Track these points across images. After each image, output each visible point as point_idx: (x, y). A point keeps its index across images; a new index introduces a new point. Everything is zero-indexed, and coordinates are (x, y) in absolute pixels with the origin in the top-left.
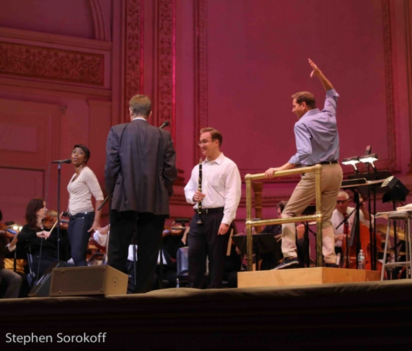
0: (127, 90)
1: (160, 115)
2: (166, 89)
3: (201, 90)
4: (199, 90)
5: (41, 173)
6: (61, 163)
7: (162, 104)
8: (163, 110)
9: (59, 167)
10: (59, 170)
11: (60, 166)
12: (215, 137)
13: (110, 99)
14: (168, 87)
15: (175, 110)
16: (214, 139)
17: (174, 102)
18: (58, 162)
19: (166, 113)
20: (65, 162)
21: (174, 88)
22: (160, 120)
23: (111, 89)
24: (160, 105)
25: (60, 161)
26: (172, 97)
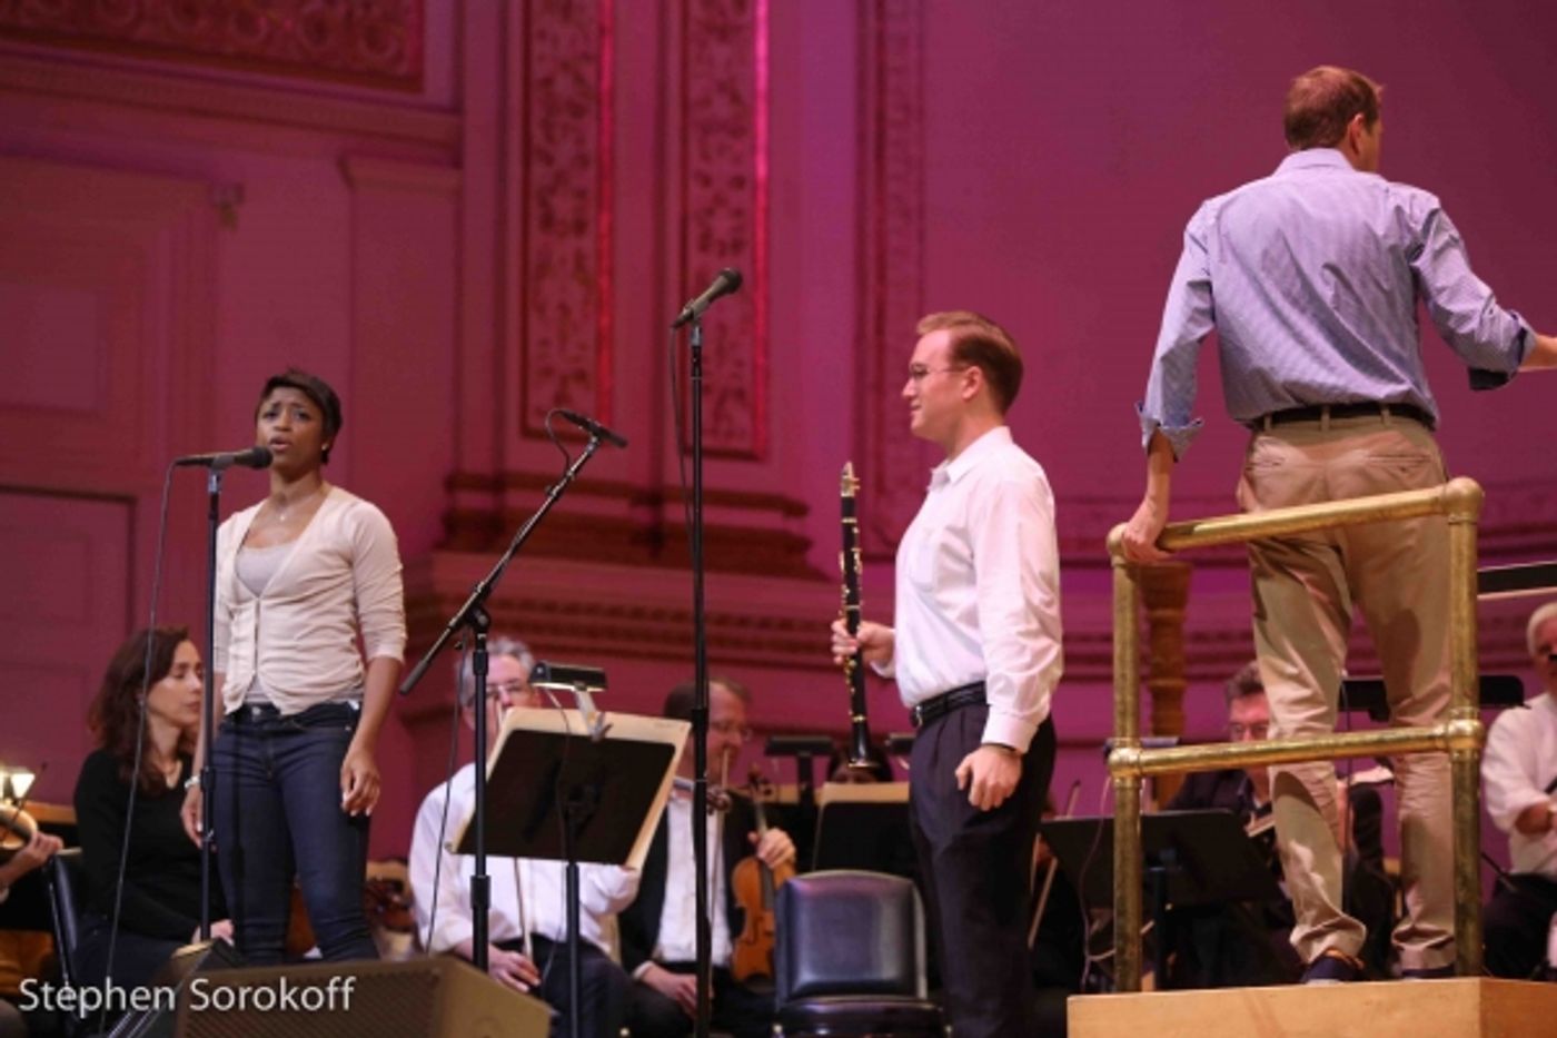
0: (538, 113)
1: (694, 232)
2: (722, 108)
3: (893, 114)
4: (881, 118)
5: (118, 512)
6: (223, 465)
7: (706, 181)
8: (710, 212)
9: (213, 487)
10: (215, 497)
11: (218, 479)
12: (966, 353)
13: (454, 156)
14: (735, 98)
15: (767, 210)
16: (963, 364)
17: (762, 170)
18: (208, 462)
19: (722, 225)
20: (239, 461)
21: (761, 106)
22: (695, 259)
23: (456, 108)
24: (695, 189)
25: (217, 455)
26: (753, 149)
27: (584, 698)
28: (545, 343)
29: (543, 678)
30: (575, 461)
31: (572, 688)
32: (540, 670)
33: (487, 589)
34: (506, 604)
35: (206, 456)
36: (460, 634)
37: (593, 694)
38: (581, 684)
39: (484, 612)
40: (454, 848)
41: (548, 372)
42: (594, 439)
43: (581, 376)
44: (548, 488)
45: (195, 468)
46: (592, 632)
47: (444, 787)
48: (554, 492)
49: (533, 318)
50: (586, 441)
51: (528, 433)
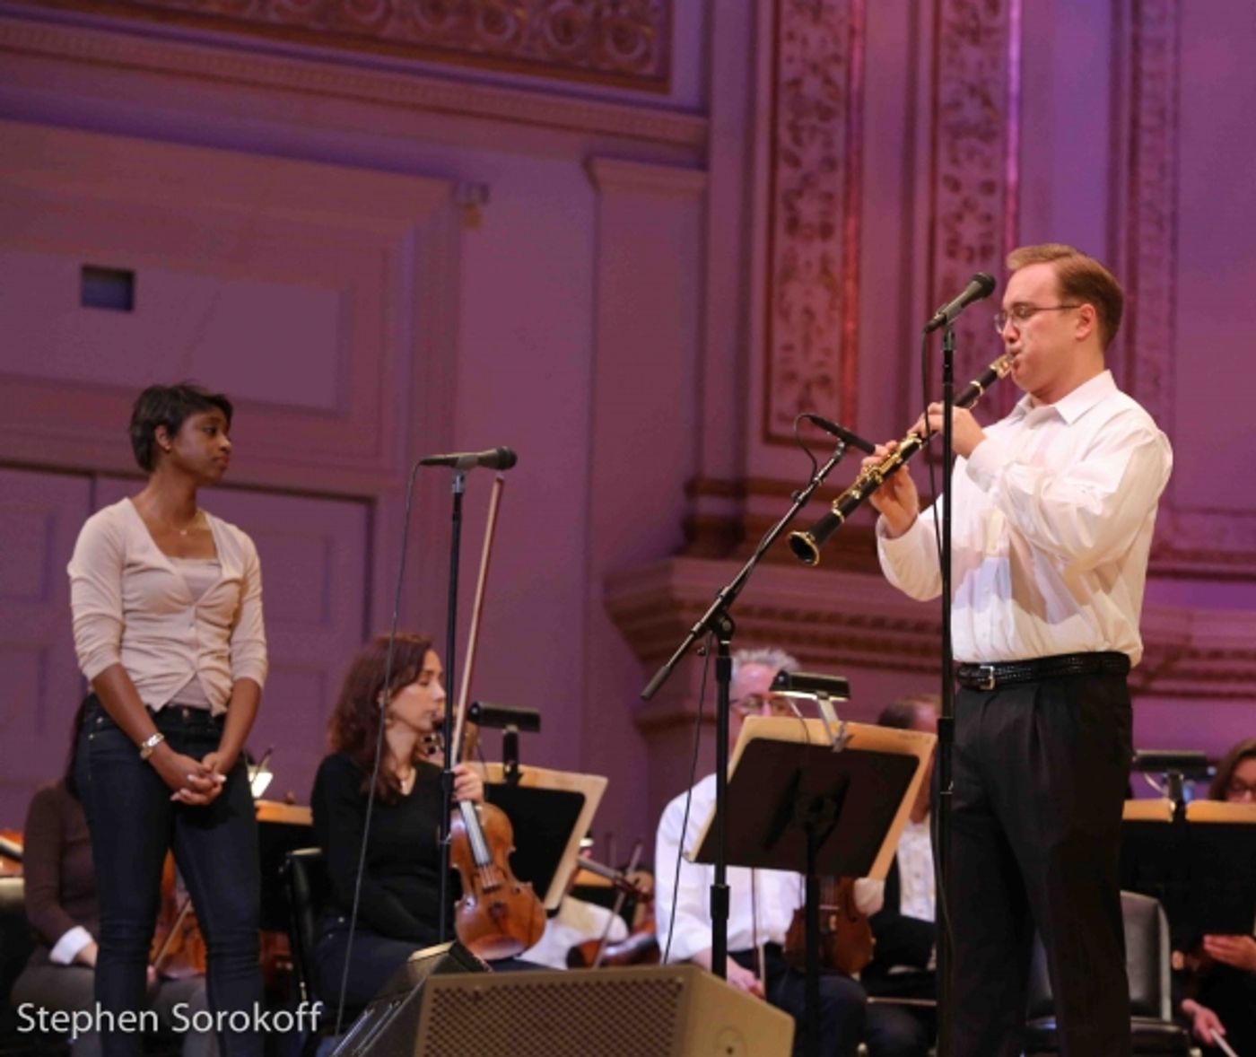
0: (785, 116)
1: (942, 236)
2: (972, 111)
3: (1146, 120)
4: (1135, 123)
5: (356, 512)
6: (467, 465)
7: (956, 186)
8: (959, 217)
9: (457, 487)
10: (457, 499)
11: (462, 479)
12: (1078, 287)
13: (700, 159)
14: (987, 102)
15: (1017, 217)
16: (1075, 303)
17: (1012, 176)
18: (452, 463)
19: (971, 232)
20: (484, 462)
21: (1013, 109)
22: (943, 264)
23: (703, 110)
24: (944, 194)
25: (460, 455)
26: (1005, 154)
27: (826, 707)
28: (788, 348)
29: (785, 687)
30: (823, 466)
31: (813, 697)
32: (781, 679)
33: (731, 596)
34: (746, 611)
35: (449, 456)
36: (703, 640)
37: (835, 704)
38: (824, 694)
39: (728, 618)
40: (692, 857)
41: (791, 377)
42: (842, 445)
43: (825, 382)
44: (794, 494)
45: (437, 469)
46: (832, 642)
47: (685, 796)
48: (801, 497)
49: (778, 323)
50: (834, 447)
51: (769, 438)
